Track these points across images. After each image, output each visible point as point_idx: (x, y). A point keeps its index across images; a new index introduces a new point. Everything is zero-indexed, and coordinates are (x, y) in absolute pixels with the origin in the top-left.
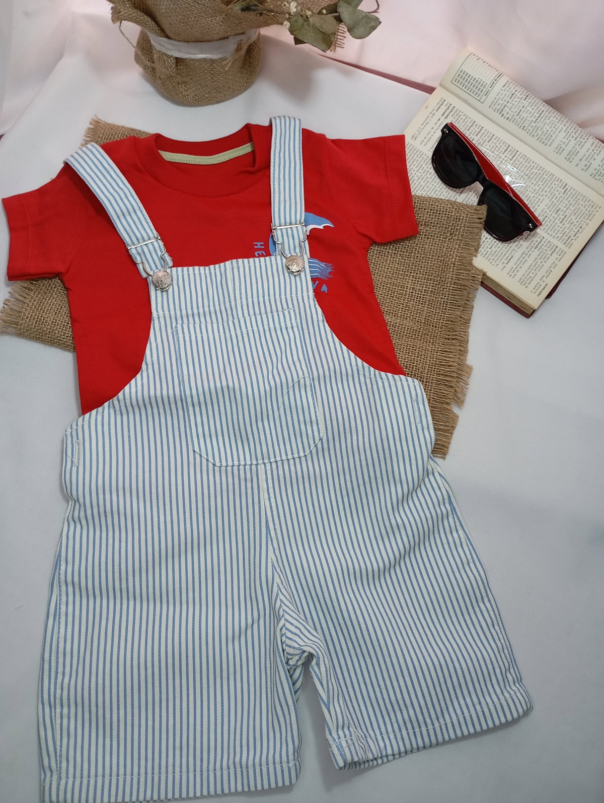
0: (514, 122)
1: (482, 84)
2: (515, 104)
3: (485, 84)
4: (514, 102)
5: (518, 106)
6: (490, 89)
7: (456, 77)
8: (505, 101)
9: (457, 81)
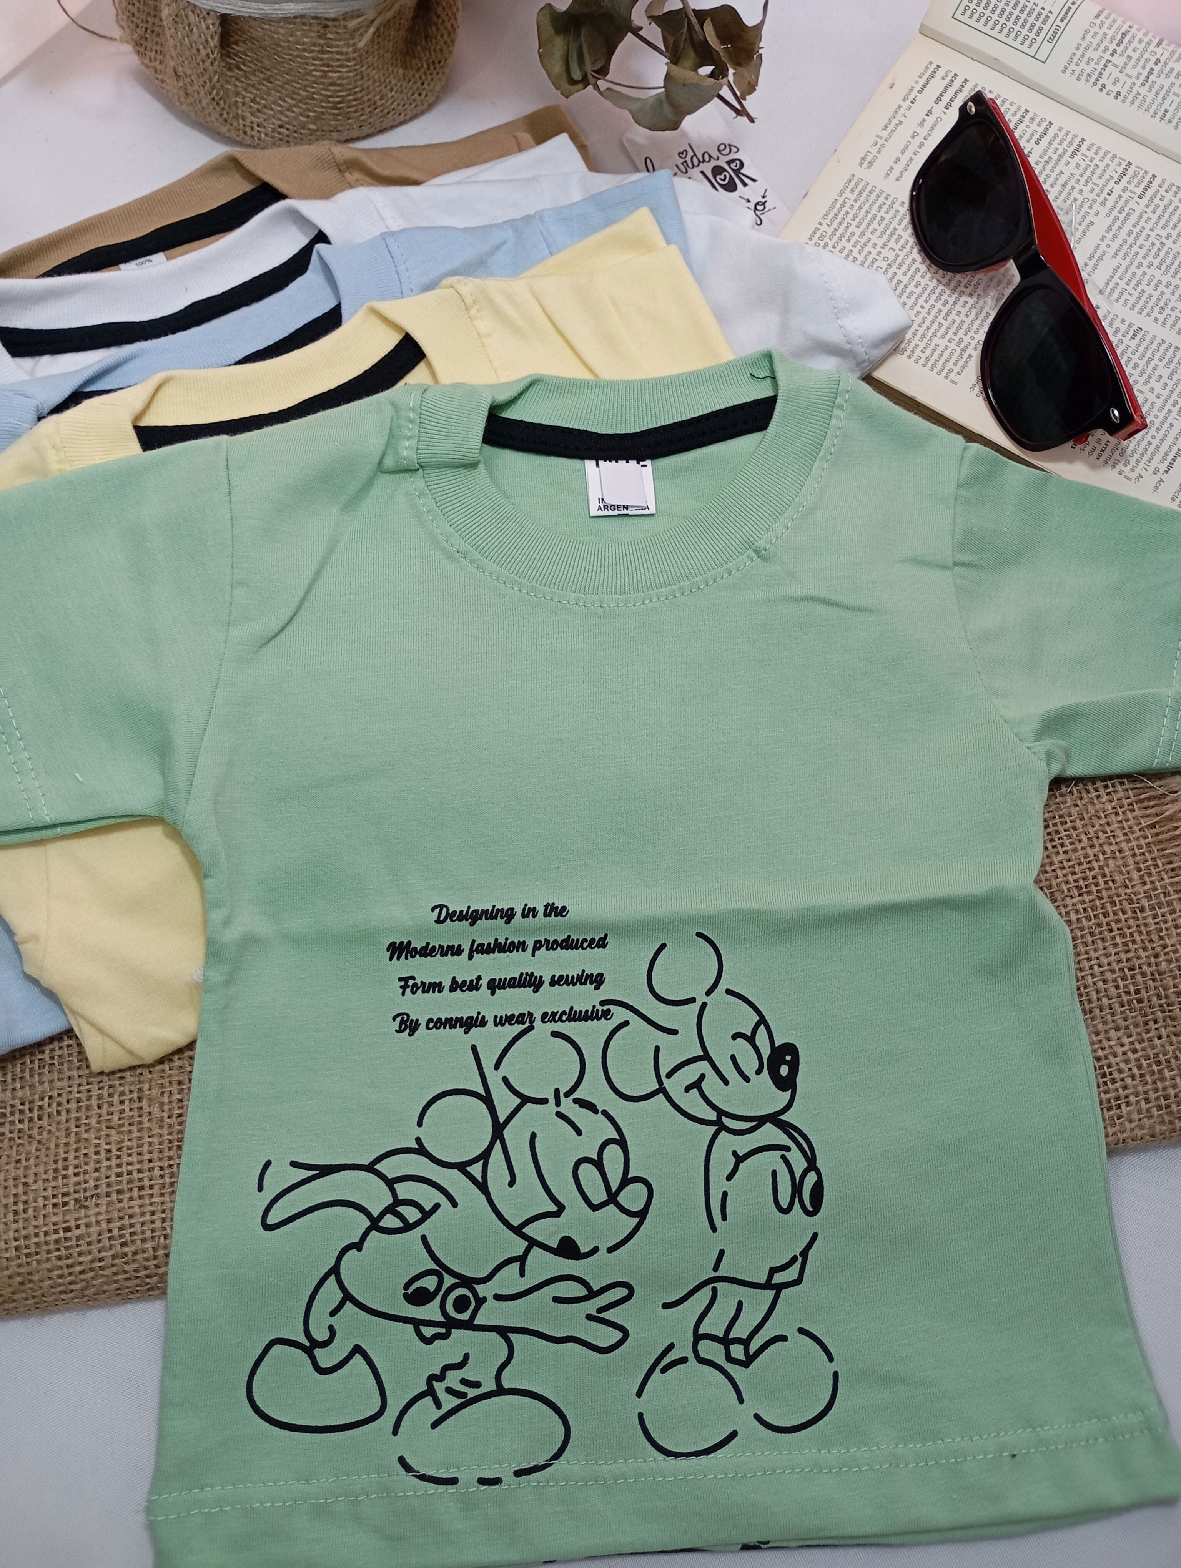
0: (1137, 102)
1: (1039, 14)
2: (1135, 56)
3: (1045, 13)
4: (1129, 52)
5: (1143, 61)
6: (1063, 25)
7: (965, 2)
8: (1105, 51)
9: (968, 13)
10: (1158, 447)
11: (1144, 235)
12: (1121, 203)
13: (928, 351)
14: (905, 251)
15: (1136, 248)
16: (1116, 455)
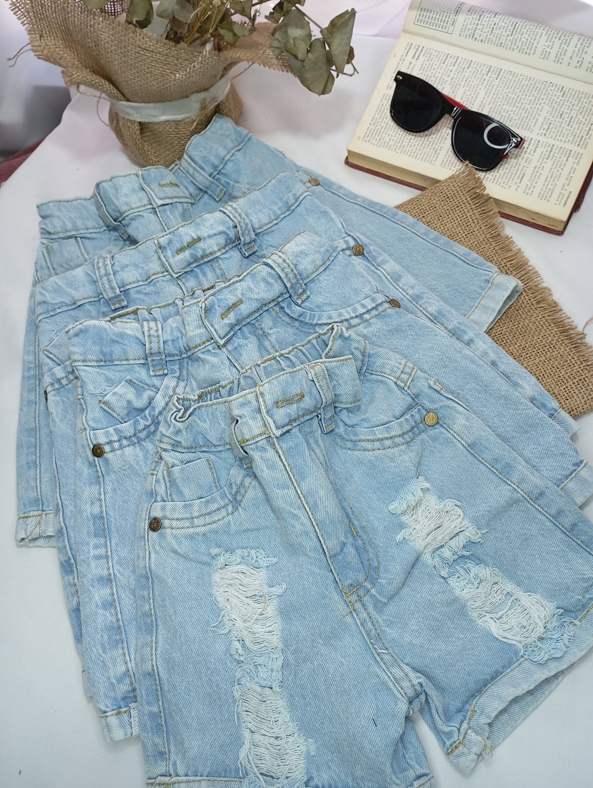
0: (490, 42)
2: (486, 24)
3: (449, 14)
4: (483, 23)
5: (489, 25)
6: (456, 18)
7: (418, 17)
9: (419, 21)
10: (515, 174)
11: (500, 93)
12: (489, 82)
13: (422, 155)
15: (497, 99)
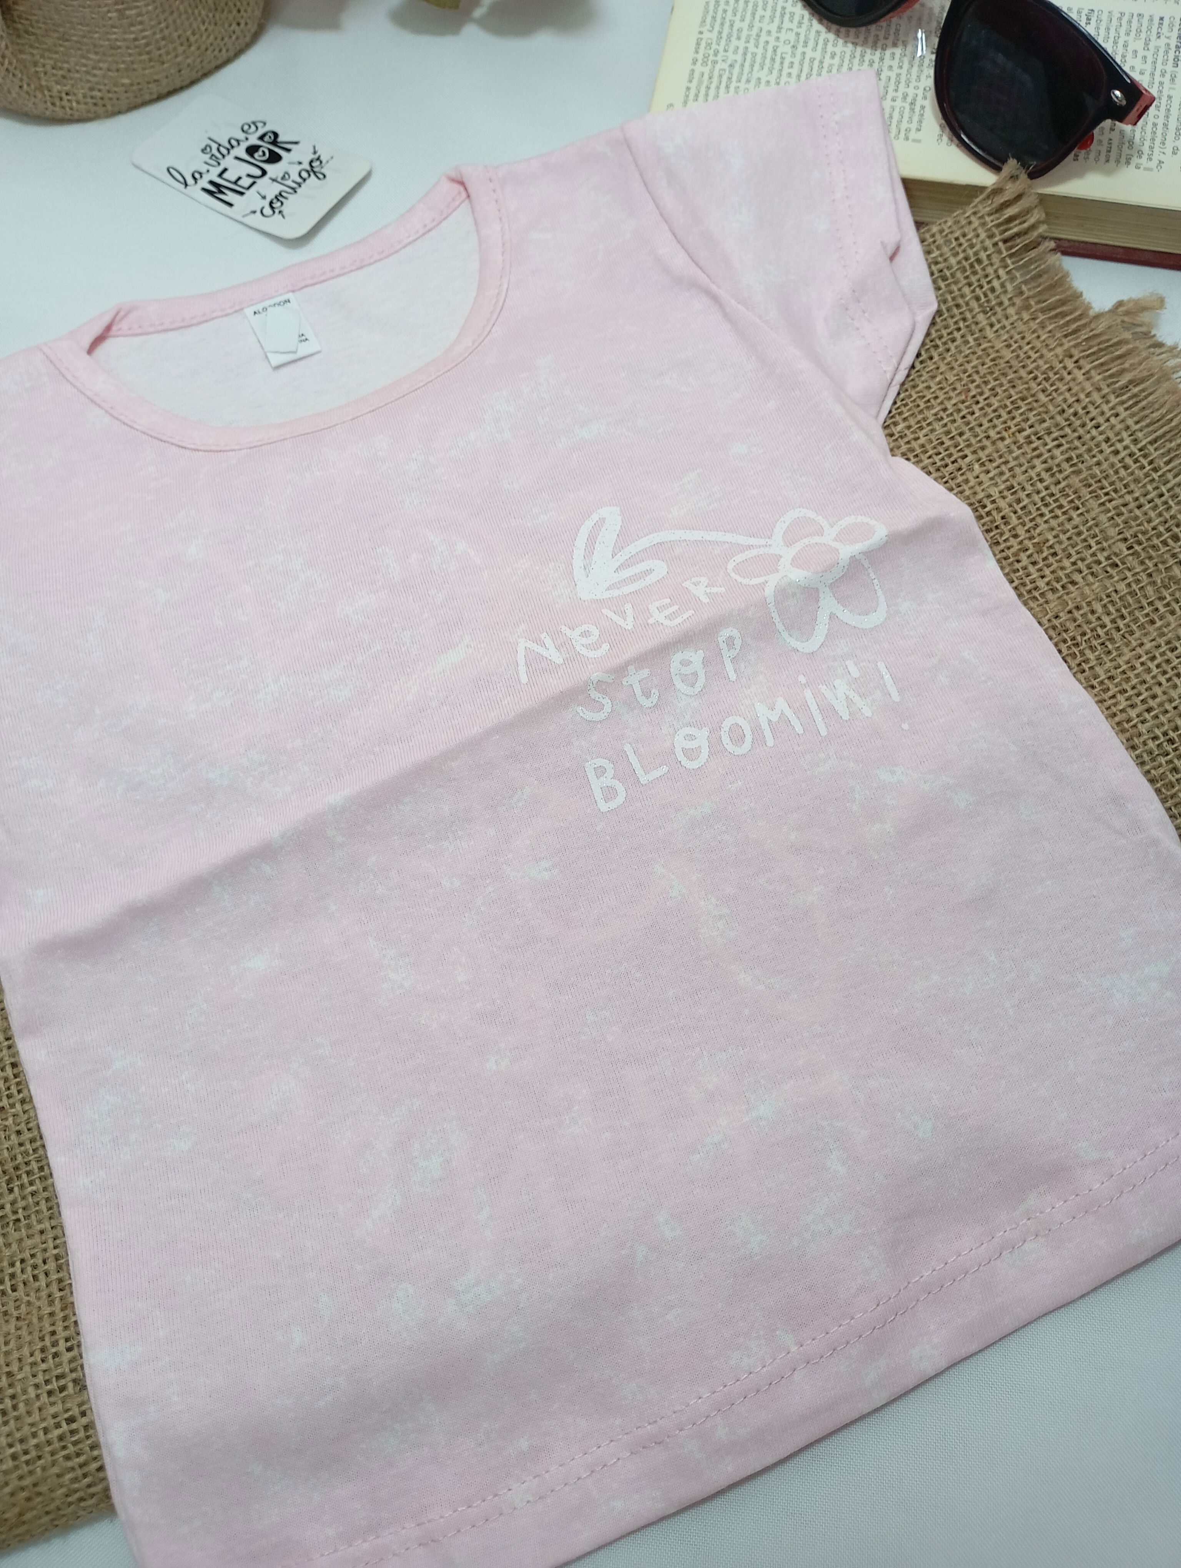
10: (1166, 125)
14: (804, 27)
16: (1125, 150)
